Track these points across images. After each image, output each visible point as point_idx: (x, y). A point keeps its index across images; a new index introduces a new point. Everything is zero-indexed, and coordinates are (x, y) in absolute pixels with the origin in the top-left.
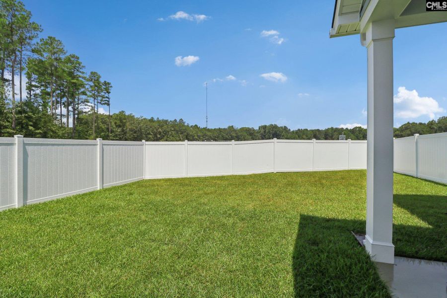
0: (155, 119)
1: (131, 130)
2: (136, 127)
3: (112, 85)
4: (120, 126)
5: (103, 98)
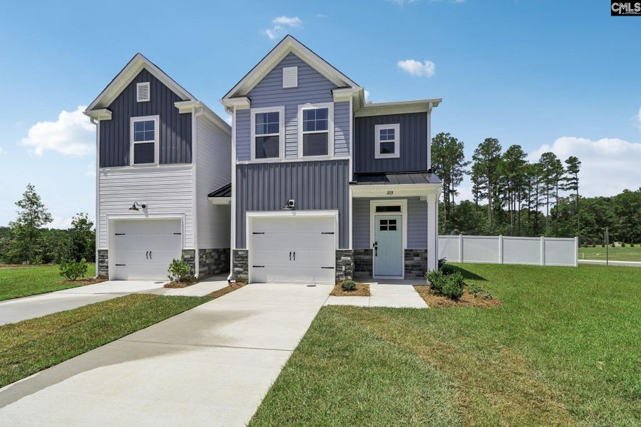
5: (568, 180)
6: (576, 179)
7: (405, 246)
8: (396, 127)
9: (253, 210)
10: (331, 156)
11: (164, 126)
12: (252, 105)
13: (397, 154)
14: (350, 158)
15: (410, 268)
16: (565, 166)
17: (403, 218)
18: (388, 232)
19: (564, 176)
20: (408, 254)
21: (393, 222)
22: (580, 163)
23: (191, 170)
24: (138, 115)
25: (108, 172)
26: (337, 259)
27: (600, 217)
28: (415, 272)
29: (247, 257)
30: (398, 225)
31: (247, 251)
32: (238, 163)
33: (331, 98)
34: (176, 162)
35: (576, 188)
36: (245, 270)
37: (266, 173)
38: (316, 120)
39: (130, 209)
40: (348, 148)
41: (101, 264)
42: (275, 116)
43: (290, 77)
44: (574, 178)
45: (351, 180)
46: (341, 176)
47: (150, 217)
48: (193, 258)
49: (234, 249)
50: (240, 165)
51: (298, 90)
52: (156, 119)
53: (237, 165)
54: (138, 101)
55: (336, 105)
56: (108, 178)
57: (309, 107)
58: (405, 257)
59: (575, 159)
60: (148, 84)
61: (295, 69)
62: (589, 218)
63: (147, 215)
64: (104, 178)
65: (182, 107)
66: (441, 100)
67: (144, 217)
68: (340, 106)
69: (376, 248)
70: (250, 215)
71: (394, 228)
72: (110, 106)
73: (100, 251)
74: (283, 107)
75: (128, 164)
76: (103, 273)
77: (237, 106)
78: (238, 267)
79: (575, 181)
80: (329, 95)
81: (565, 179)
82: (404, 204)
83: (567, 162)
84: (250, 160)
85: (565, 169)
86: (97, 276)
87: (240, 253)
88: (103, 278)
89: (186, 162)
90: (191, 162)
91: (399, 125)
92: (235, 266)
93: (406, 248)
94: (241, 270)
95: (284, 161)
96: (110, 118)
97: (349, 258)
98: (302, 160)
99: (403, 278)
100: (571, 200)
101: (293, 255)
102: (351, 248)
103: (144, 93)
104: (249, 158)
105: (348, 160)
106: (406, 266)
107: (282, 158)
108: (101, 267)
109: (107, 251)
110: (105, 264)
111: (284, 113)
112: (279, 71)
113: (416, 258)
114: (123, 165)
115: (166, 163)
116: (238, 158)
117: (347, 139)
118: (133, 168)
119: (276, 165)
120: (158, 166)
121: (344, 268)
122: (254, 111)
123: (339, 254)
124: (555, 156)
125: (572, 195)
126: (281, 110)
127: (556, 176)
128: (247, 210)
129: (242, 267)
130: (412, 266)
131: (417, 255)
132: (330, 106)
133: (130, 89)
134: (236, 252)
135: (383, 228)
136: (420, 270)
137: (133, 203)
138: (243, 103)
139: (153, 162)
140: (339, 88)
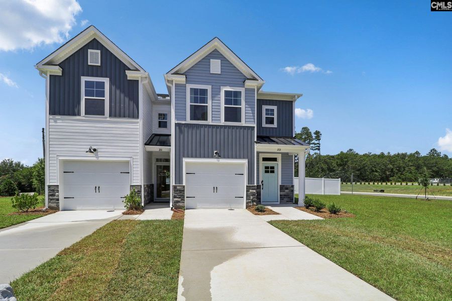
0: (386, 154)
1: (354, 168)
2: (359, 166)
3: (321, 133)
4: (340, 165)
5: (315, 144)
6: (319, 144)
7: (280, 183)
8: (275, 108)
9: (188, 157)
10: (243, 123)
11: (113, 88)
12: (187, 81)
13: (275, 125)
14: (255, 125)
15: (283, 197)
16: (314, 136)
17: (278, 166)
18: (270, 174)
19: (313, 142)
20: (282, 188)
21: (273, 168)
22: (321, 134)
23: (139, 124)
24: (88, 75)
25: (59, 119)
26: (247, 191)
27: (329, 166)
28: (286, 199)
29: (184, 191)
30: (275, 170)
31: (184, 187)
32: (176, 122)
33: (243, 85)
34: (124, 117)
35: (319, 149)
36: (182, 200)
37: (198, 132)
38: (233, 98)
39: (87, 152)
40: (254, 119)
41: (51, 197)
42: (204, 92)
43: (216, 66)
44: (318, 144)
45: (256, 140)
46: (249, 137)
47: (100, 159)
48: (140, 192)
49: (174, 184)
50: (178, 123)
51: (221, 76)
52: (106, 81)
53: (175, 124)
54: (89, 64)
55: (246, 90)
56: (58, 124)
57: (229, 89)
58: (280, 190)
59: (319, 132)
60: (99, 51)
61: (219, 61)
62: (324, 167)
63: (98, 157)
64: (54, 124)
65: (130, 75)
66: (302, 95)
67: (95, 159)
68: (250, 91)
69: (263, 185)
70: (185, 160)
71: (273, 172)
72: (60, 64)
73: (49, 187)
74: (210, 86)
75: (79, 114)
76: (54, 205)
77: (176, 81)
78: (177, 198)
79: (318, 145)
80: (242, 83)
81: (313, 143)
82: (279, 157)
83: (315, 133)
84: (186, 120)
85: (314, 138)
86: (47, 207)
87: (178, 188)
88: (54, 209)
89: (133, 117)
90: (138, 117)
91: (276, 107)
92: (175, 197)
93: (281, 184)
94: (179, 200)
95: (211, 124)
96: (61, 75)
97: (255, 191)
98: (223, 124)
99: (279, 203)
100: (315, 156)
101: (215, 189)
102: (255, 185)
103: (94, 58)
104: (185, 120)
105: (254, 127)
106: (281, 195)
107: (210, 122)
108: (51, 199)
109: (58, 186)
110: (55, 197)
111: (211, 90)
112: (208, 61)
113: (286, 191)
114: (74, 115)
115: (115, 116)
116: (177, 118)
117: (253, 113)
118: (84, 118)
119: (206, 126)
120: (108, 119)
121: (251, 197)
122: (189, 87)
123: (248, 188)
124: (309, 130)
125: (315, 153)
126: (209, 88)
127: (309, 141)
128: (184, 156)
129: (180, 197)
130: (285, 195)
131: (287, 189)
132: (242, 90)
133: (82, 53)
134: (175, 187)
135: (267, 172)
136: (289, 198)
137: (89, 147)
138: (181, 79)
139: (104, 115)
140: (248, 79)
